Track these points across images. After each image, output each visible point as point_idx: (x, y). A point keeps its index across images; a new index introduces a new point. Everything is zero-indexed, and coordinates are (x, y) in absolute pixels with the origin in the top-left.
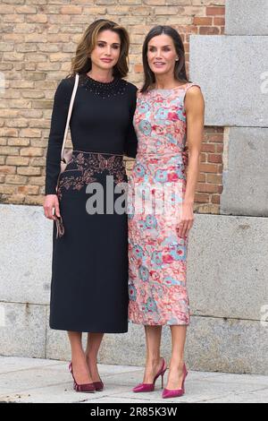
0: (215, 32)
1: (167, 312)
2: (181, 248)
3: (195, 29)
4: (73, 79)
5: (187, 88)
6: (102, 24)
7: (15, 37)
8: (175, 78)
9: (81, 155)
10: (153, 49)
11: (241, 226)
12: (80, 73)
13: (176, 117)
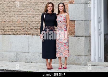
0: (73, 3)
1: (65, 55)
2: (67, 43)
3: (69, 3)
4: (44, 13)
5: (66, 14)
6: (49, 3)
7: (38, 5)
8: (64, 12)
9: (46, 27)
10: (60, 7)
11: (78, 39)
12: (46, 12)
13: (64, 19)
